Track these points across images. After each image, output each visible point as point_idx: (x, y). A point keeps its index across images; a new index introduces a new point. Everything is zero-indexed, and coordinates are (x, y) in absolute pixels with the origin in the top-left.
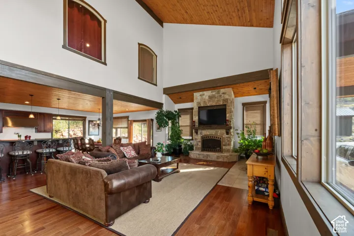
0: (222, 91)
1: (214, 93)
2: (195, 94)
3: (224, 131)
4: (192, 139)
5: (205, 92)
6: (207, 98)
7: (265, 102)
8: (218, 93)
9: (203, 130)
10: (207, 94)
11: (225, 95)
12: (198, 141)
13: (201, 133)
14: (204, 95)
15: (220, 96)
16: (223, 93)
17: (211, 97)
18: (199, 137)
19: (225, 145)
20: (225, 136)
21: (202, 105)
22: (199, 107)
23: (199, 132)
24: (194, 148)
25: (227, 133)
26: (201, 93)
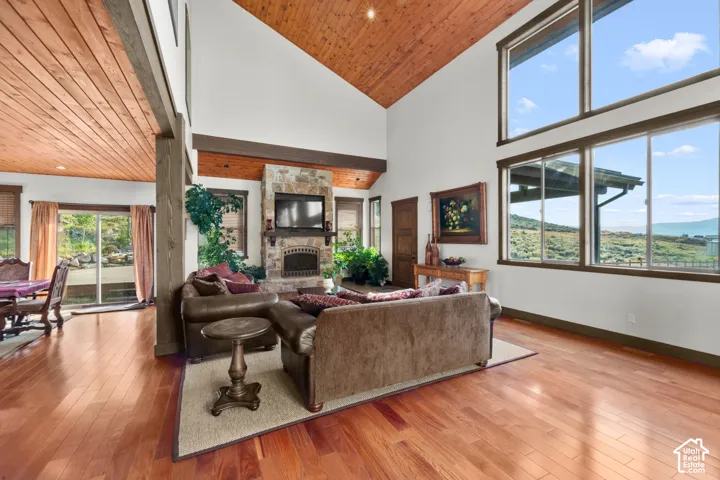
0: (319, 172)
1: (306, 174)
2: (268, 166)
3: (322, 240)
4: (246, 257)
5: (288, 168)
6: (293, 179)
7: (362, 200)
8: (313, 174)
9: (286, 237)
10: (293, 172)
11: (323, 181)
12: (276, 257)
13: (282, 244)
14: (287, 172)
15: (316, 180)
16: (322, 177)
17: (299, 180)
18: (277, 252)
19: (324, 263)
20: (323, 247)
21: (284, 191)
22: (276, 193)
23: (278, 241)
24: (267, 273)
25: (328, 242)
26: (282, 167)
